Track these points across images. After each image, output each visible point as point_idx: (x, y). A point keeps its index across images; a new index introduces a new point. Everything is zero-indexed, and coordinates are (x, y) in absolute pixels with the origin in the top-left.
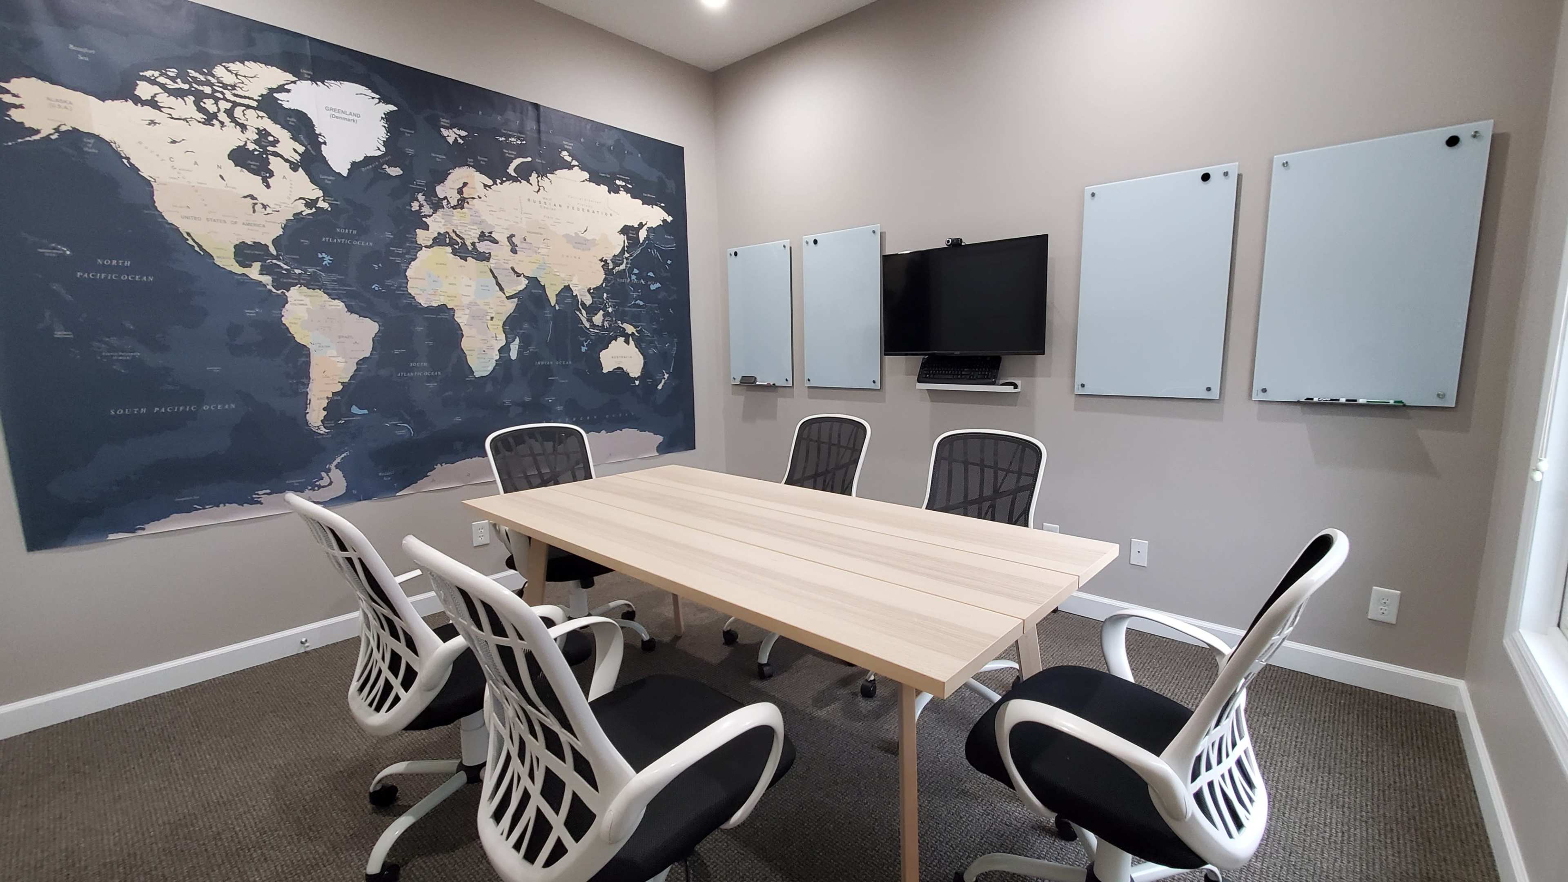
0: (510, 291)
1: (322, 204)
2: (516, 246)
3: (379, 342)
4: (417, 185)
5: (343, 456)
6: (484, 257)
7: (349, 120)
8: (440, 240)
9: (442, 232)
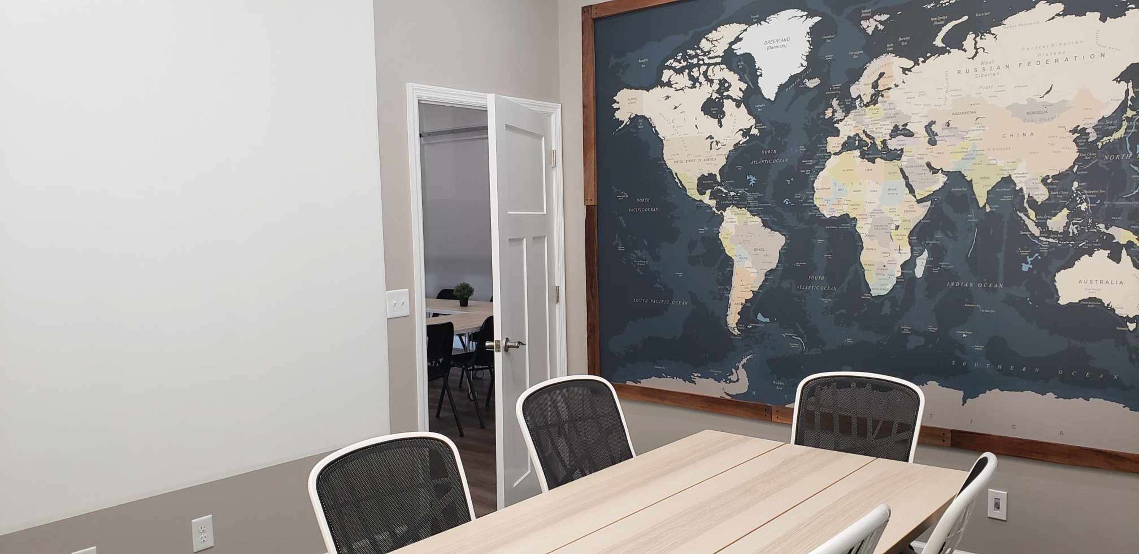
0: (921, 193)
1: (755, 132)
2: (937, 135)
3: (785, 254)
4: (832, 90)
5: (748, 357)
6: (895, 155)
7: (781, 47)
8: (848, 146)
9: (852, 135)
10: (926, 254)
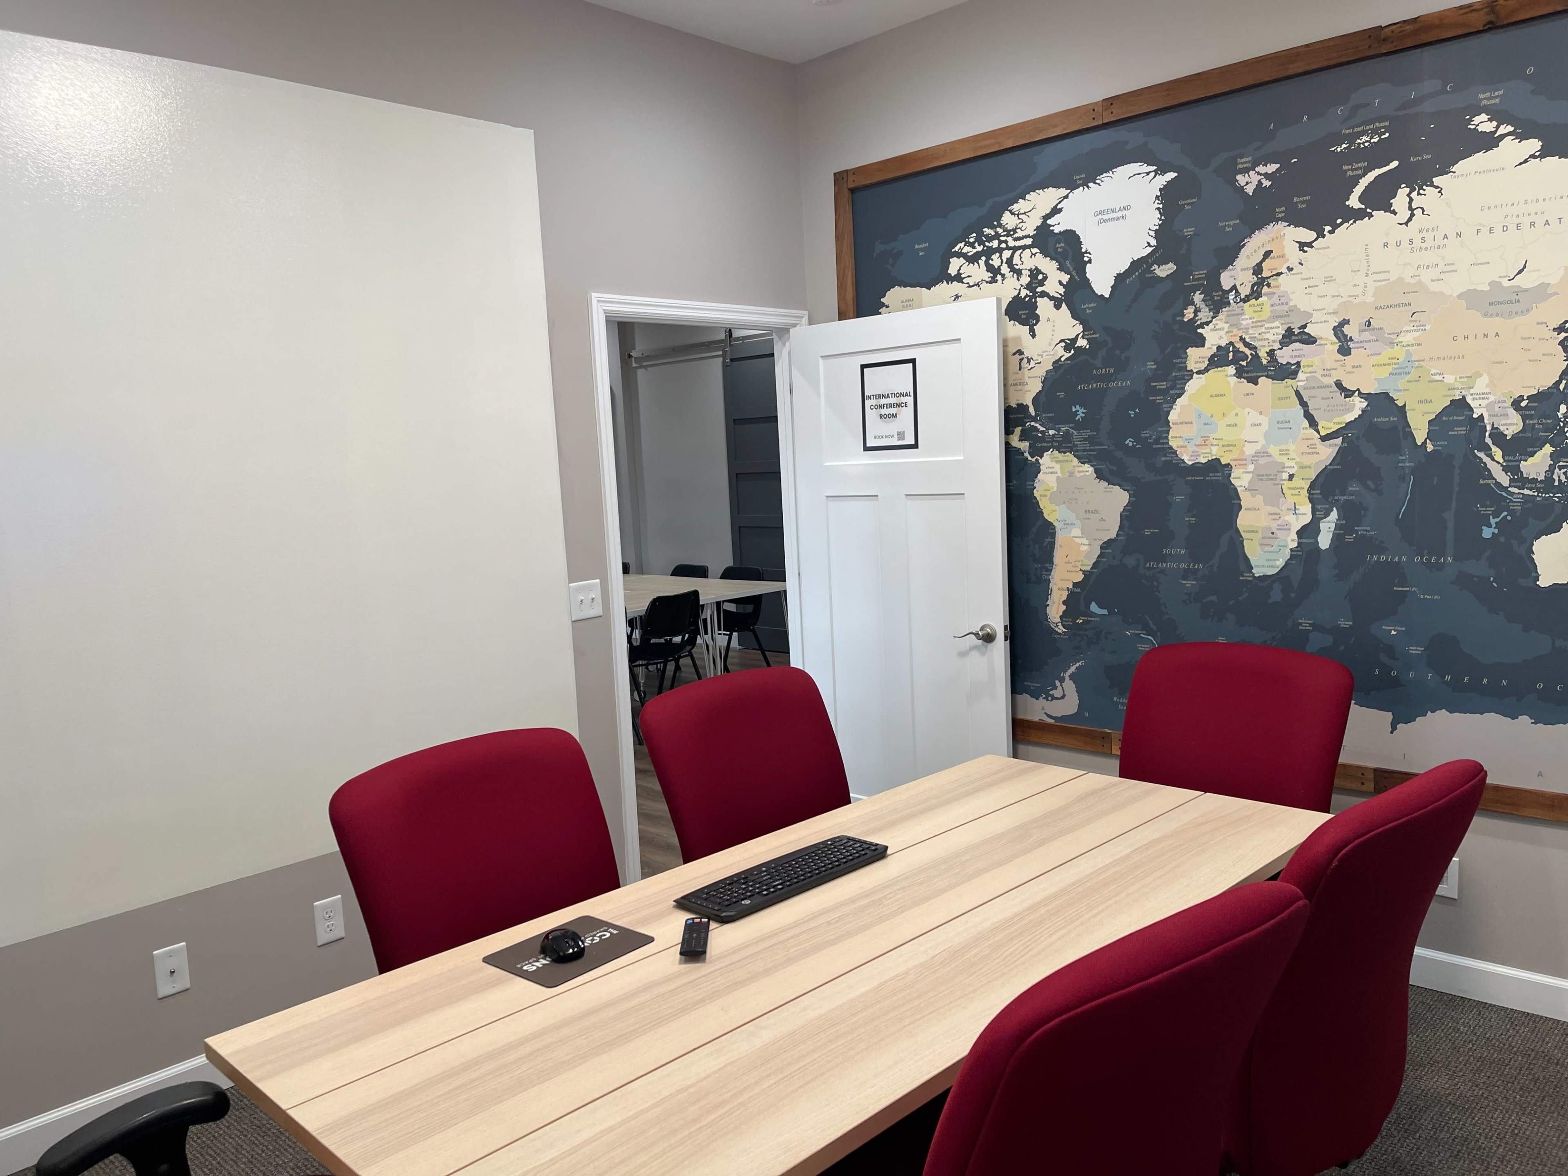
0: (1327, 426)
1: (1082, 343)
2: (1351, 339)
3: (1128, 517)
4: (1194, 280)
5: (1077, 665)
6: (1287, 372)
7: (1118, 219)
8: (1218, 360)
9: (1223, 345)
10: (1334, 515)
